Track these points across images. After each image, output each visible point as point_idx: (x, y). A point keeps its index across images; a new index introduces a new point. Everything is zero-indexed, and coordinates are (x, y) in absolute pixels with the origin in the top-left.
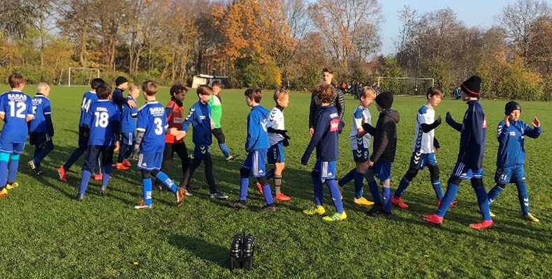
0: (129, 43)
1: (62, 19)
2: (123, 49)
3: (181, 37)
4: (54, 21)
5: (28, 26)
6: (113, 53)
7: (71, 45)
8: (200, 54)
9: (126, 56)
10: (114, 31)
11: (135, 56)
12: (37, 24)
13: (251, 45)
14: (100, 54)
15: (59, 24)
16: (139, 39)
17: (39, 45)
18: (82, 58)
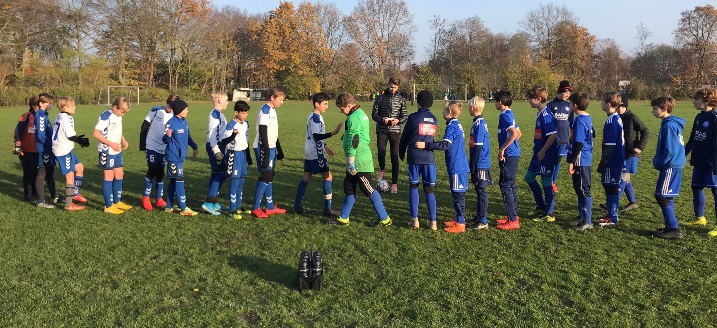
0: (168, 60)
1: (100, 38)
2: (162, 66)
3: (220, 52)
4: (91, 41)
5: (65, 46)
6: (152, 70)
7: (108, 64)
8: (239, 68)
9: (165, 73)
10: (152, 48)
11: (174, 72)
12: (74, 44)
13: (290, 58)
14: (139, 71)
15: (97, 43)
16: (178, 56)
17: (77, 65)
18: (121, 77)
